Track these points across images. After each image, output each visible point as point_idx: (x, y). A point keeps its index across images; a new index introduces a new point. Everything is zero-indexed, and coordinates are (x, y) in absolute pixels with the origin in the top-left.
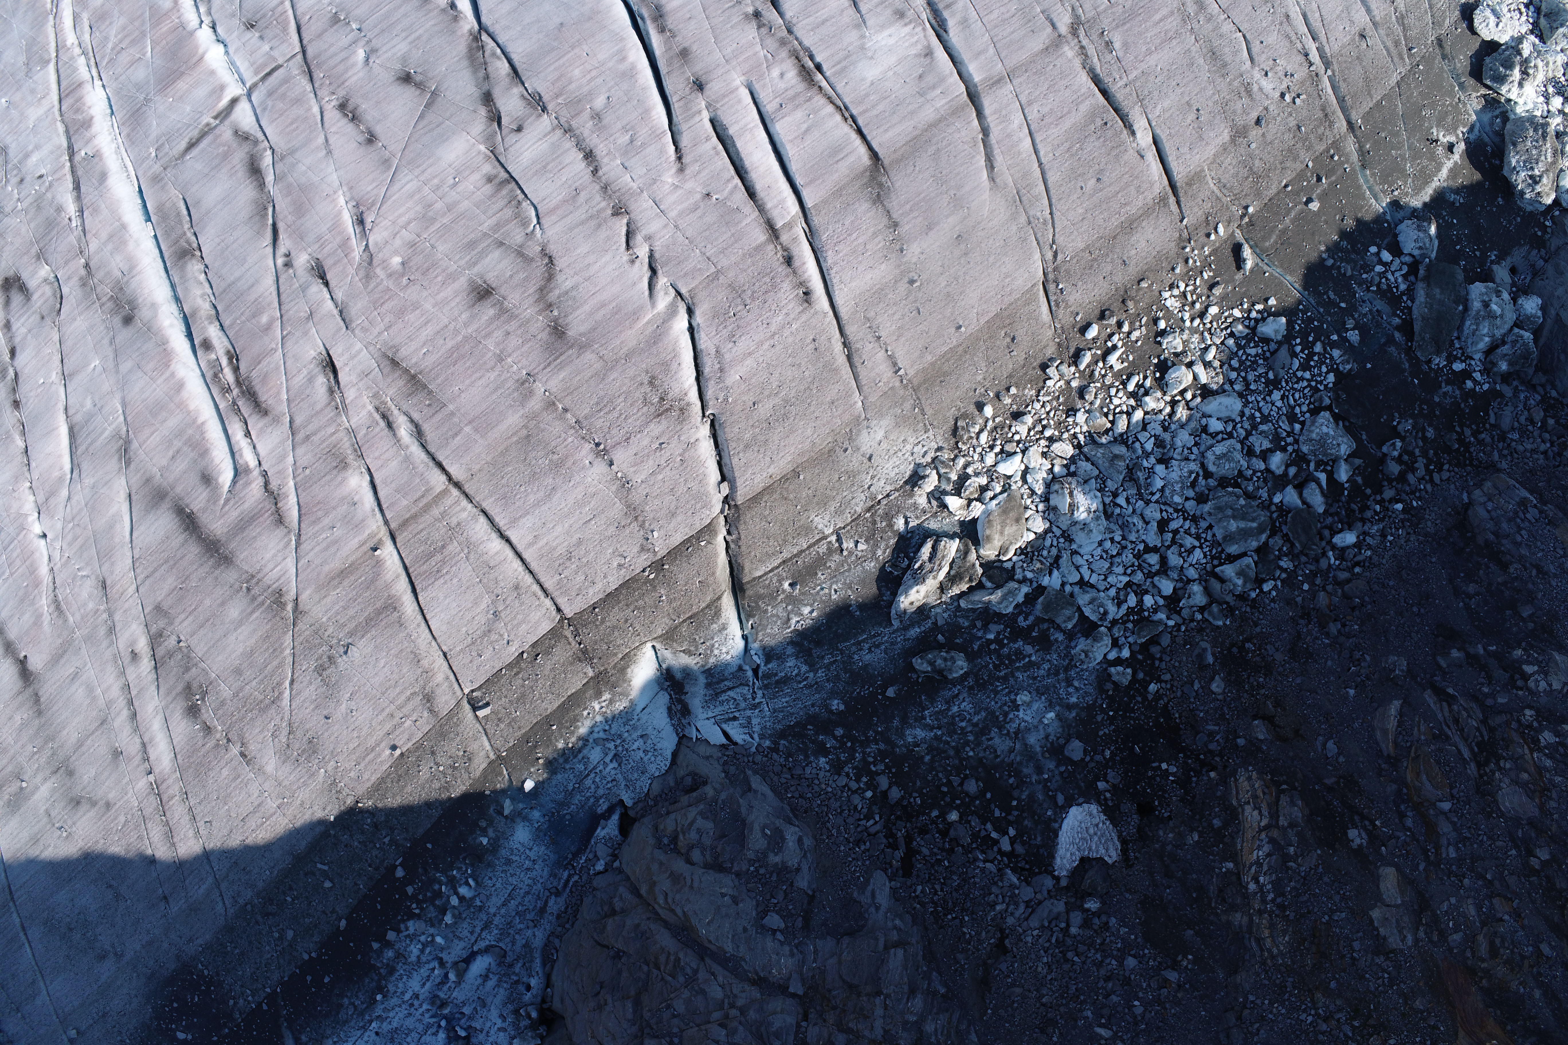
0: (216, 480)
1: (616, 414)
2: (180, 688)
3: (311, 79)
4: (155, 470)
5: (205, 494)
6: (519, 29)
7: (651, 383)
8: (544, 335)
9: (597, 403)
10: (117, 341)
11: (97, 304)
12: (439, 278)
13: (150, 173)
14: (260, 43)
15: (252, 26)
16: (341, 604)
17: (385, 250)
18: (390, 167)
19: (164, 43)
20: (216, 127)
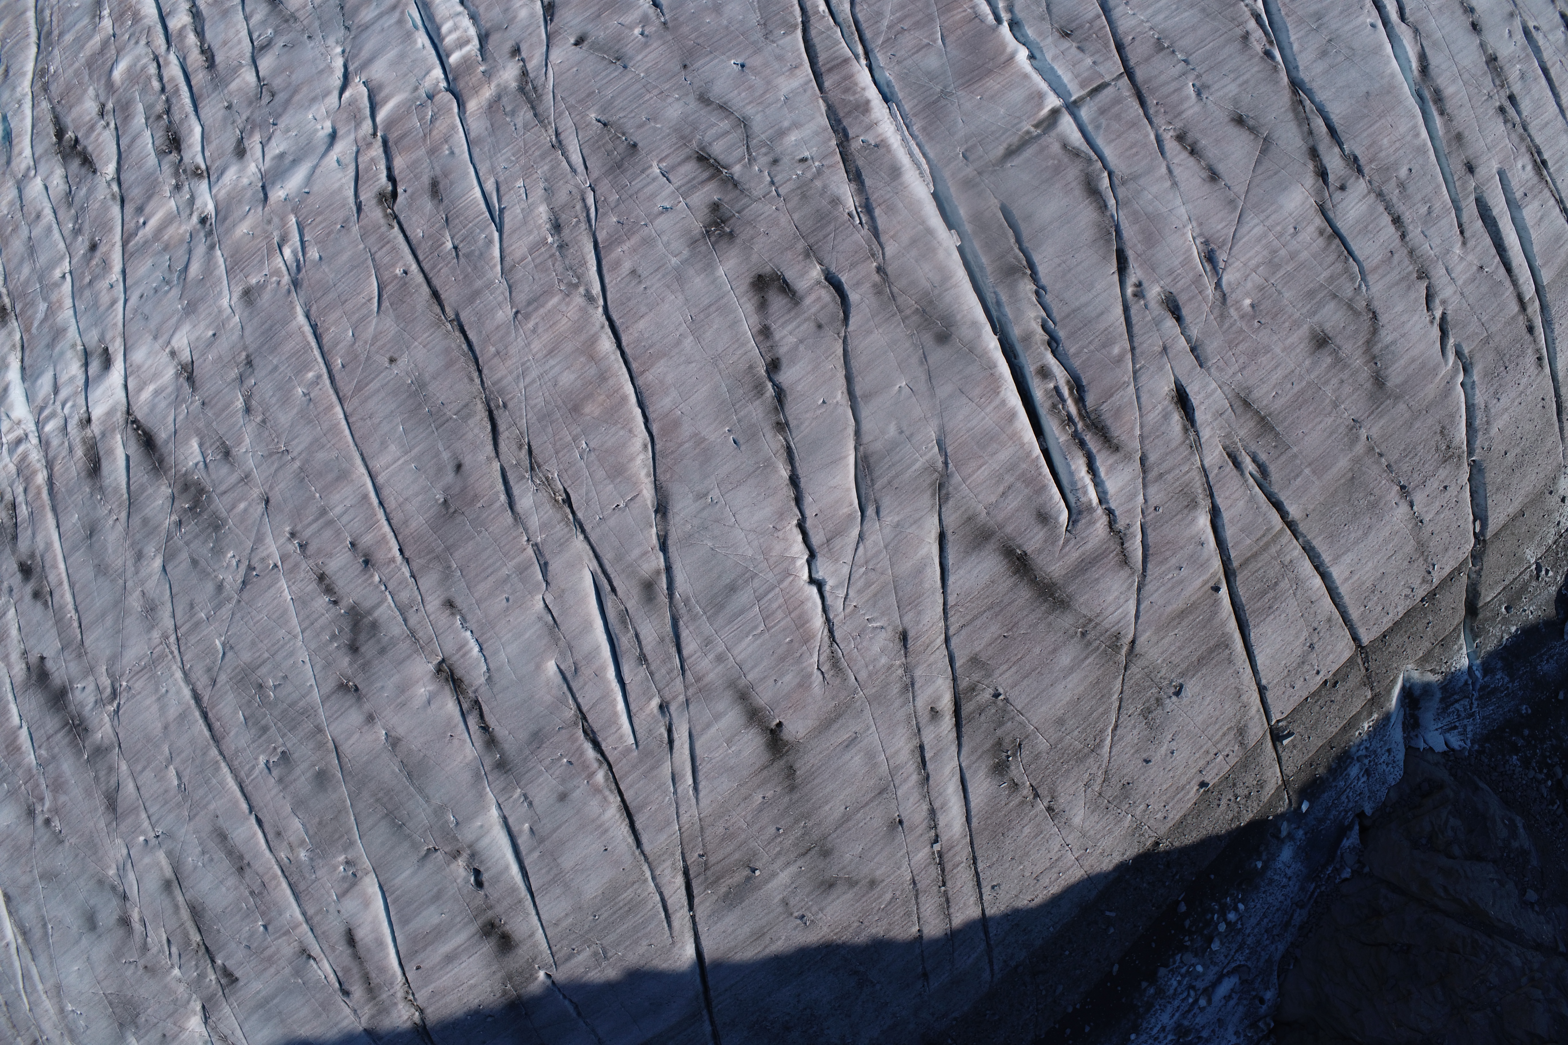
0: (1056, 519)
1: (1417, 459)
2: (988, 745)
3: (1142, 103)
4: (980, 506)
5: (1041, 533)
6: (1334, 90)
7: (1442, 433)
8: (1368, 385)
9: (1405, 450)
10: (931, 360)
11: (898, 317)
12: (1287, 324)
13: (960, 176)
14: (1081, 55)
15: (1067, 35)
16: (1178, 644)
17: (1238, 291)
18: (1235, 208)
19: (959, 32)
20: (1038, 136)
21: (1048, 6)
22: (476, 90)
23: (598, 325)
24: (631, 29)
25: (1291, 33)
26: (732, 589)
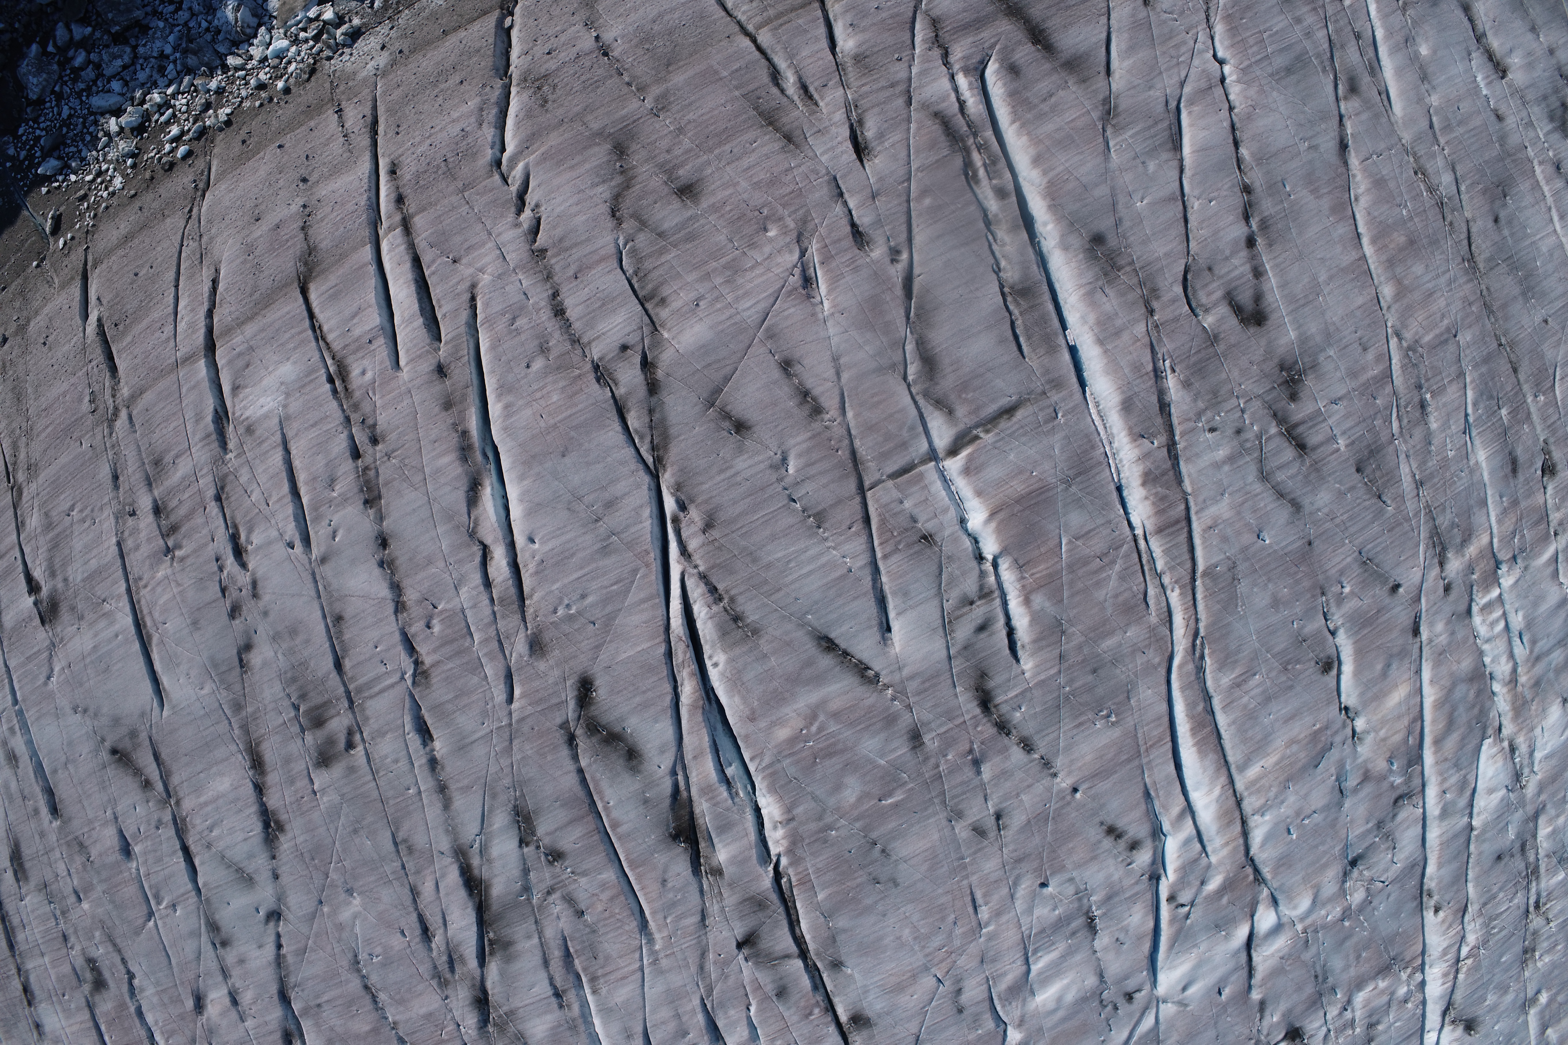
0: (1001, 66)
1: (583, 78)
3: (853, 453)
4: (1074, 89)
5: (1017, 57)
6: (609, 459)
7: (546, 102)
8: (634, 147)
9: (598, 87)
10: (1112, 219)
11: (1137, 266)
12: (728, 208)
13: (1064, 393)
14: (915, 511)
15: (925, 537)
17: (782, 243)
18: (768, 330)
19: (1043, 550)
20: (977, 426)
21: (940, 574)
22: (1481, 555)
23: (1393, 310)
24: (1352, 593)
25: (649, 528)
26: (1289, 70)
